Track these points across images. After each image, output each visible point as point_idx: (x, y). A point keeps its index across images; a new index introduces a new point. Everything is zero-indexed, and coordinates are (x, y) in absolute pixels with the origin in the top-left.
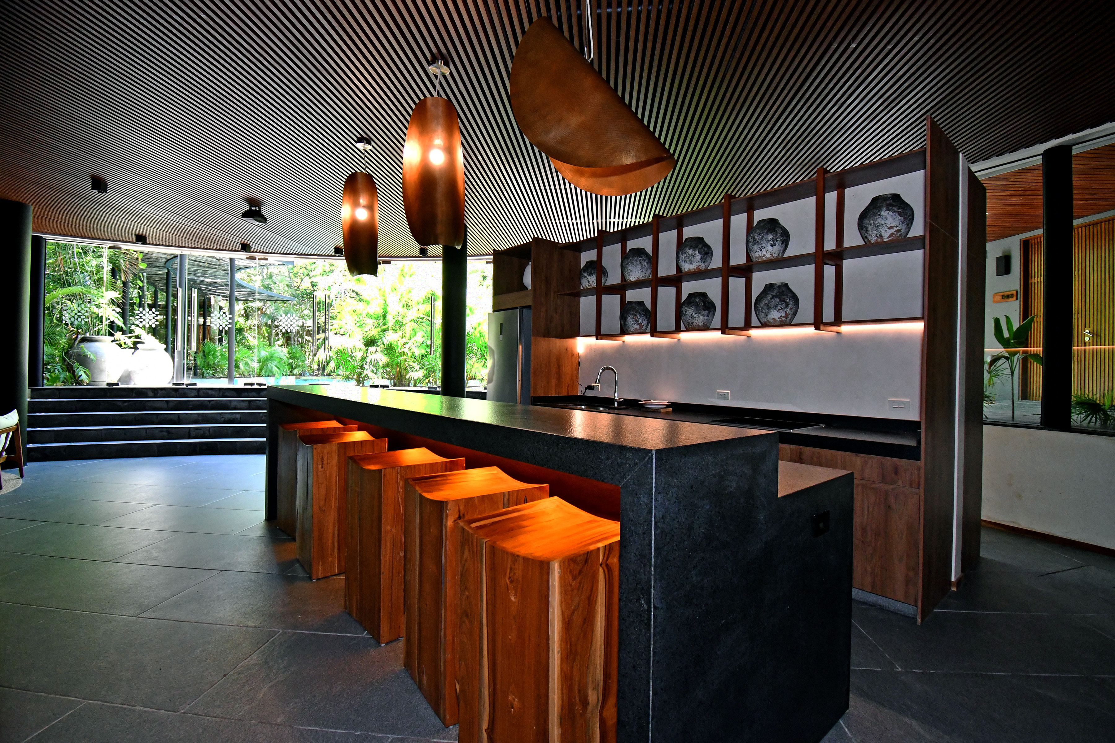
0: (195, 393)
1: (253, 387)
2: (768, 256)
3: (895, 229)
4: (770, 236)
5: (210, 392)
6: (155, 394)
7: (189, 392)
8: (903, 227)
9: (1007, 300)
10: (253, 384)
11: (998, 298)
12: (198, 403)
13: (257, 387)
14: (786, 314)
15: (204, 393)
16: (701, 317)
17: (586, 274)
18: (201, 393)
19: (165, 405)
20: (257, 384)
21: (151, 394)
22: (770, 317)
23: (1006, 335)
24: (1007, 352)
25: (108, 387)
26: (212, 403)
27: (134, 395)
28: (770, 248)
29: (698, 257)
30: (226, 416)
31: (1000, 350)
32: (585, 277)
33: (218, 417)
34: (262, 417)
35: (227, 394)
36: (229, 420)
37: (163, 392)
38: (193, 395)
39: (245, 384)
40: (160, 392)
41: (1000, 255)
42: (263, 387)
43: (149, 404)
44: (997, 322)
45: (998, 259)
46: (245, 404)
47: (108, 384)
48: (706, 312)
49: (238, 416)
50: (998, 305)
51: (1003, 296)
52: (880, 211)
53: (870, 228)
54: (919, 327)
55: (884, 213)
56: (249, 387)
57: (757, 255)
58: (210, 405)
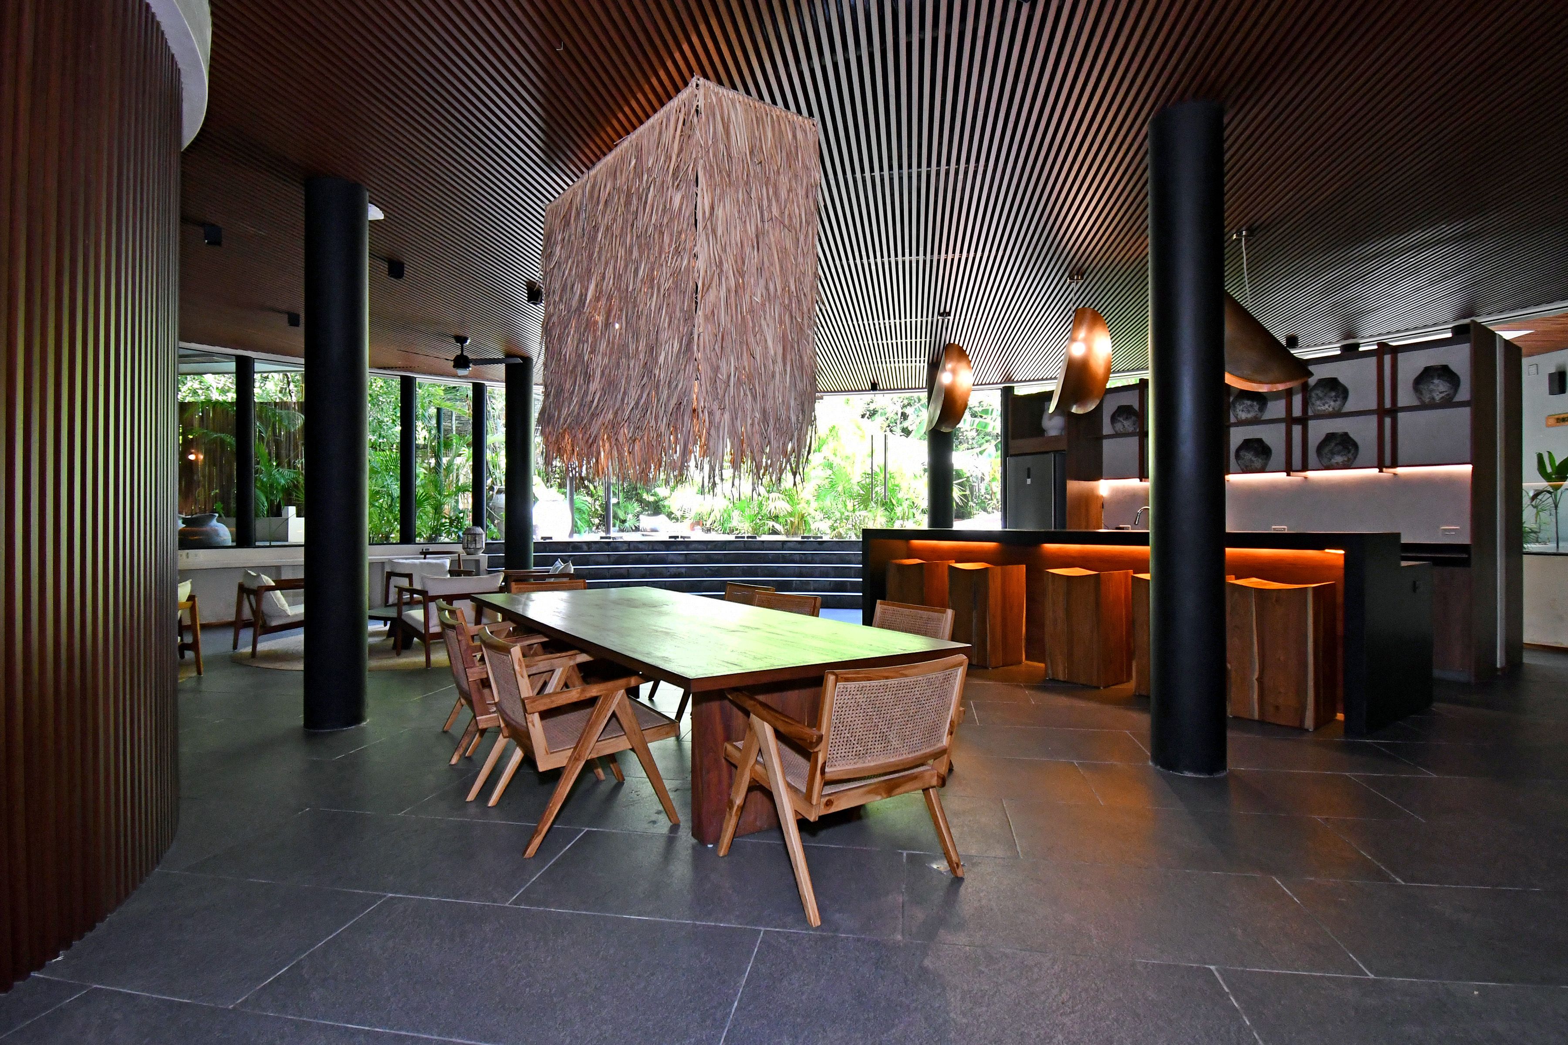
0: (625, 547)
1: (678, 540)
2: (1331, 409)
3: (1445, 393)
4: (1333, 394)
5: (640, 546)
6: (589, 549)
7: (620, 545)
8: (1452, 392)
9: (1562, 423)
10: (678, 537)
11: (1552, 421)
12: (637, 556)
13: (682, 540)
14: (1349, 459)
15: (634, 547)
16: (1260, 461)
17: (1121, 419)
18: (632, 546)
19: (607, 560)
20: (681, 537)
21: (585, 547)
22: (1334, 461)
23: (1549, 470)
24: (1551, 486)
25: (542, 541)
26: (650, 556)
27: (571, 549)
28: (1332, 403)
29: (1256, 408)
30: (671, 570)
31: (1543, 484)
32: (1119, 421)
33: (664, 571)
34: (706, 571)
35: (656, 547)
36: (675, 574)
37: (597, 546)
38: (624, 548)
39: (670, 537)
40: (593, 546)
41: (1553, 371)
42: (686, 540)
43: (592, 558)
44: (1540, 457)
45: (1551, 375)
46: (682, 558)
47: (542, 538)
48: (1265, 456)
49: (683, 570)
50: (1552, 429)
51: (1558, 419)
52: (1433, 379)
53: (1424, 392)
54: (1468, 469)
55: (1436, 381)
56: (673, 540)
57: (1319, 408)
58: (648, 559)
